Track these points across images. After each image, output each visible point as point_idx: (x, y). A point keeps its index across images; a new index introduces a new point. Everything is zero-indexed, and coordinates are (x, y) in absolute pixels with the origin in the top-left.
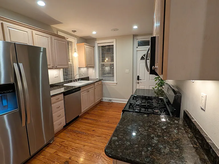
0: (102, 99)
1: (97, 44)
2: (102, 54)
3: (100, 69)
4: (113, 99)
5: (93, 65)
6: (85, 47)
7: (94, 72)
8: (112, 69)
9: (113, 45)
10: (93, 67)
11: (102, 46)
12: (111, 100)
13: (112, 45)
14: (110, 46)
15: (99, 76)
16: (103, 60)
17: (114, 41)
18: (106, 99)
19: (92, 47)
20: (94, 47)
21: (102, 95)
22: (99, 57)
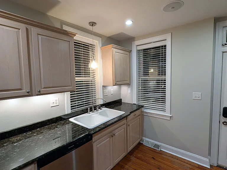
0: (142, 140)
1: (135, 46)
2: (145, 62)
3: (140, 88)
4: (163, 144)
5: (128, 82)
6: (114, 51)
7: (129, 92)
8: (162, 88)
9: (165, 46)
10: (129, 84)
11: (144, 50)
12: (158, 146)
13: (162, 46)
14: (159, 47)
15: (138, 100)
16: (146, 73)
17: (168, 37)
18: (148, 142)
19: (127, 51)
20: (130, 52)
21: (142, 132)
22: (139, 69)
